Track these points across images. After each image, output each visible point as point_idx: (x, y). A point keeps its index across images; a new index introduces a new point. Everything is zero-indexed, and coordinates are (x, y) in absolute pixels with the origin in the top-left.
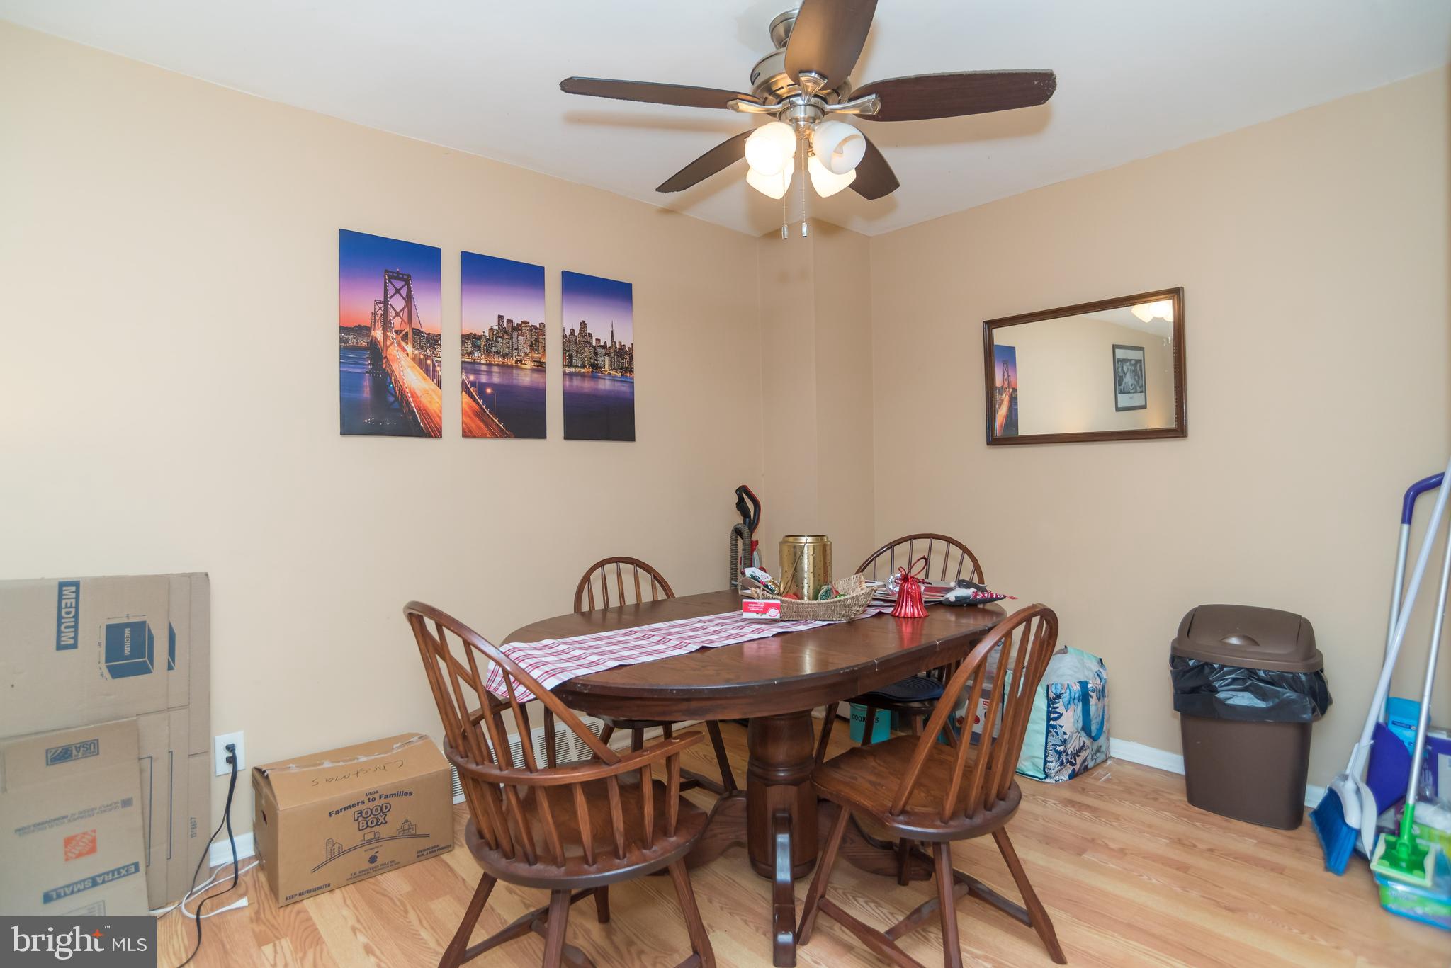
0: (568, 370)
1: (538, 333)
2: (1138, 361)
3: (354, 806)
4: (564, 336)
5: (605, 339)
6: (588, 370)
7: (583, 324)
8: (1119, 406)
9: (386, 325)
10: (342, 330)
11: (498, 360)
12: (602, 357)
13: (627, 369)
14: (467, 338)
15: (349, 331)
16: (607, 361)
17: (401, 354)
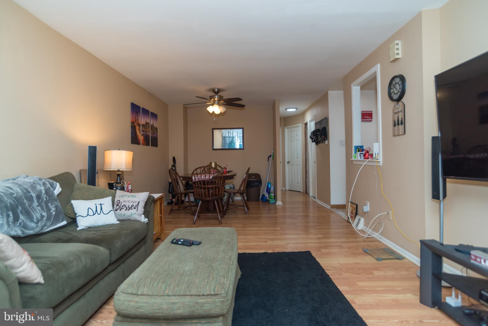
1: (149, 124)
4: (151, 125)
5: (155, 126)
6: (153, 132)
7: (153, 123)
9: (136, 123)
10: (132, 122)
11: (146, 130)
12: (155, 129)
13: (157, 132)
14: (143, 125)
15: (133, 123)
16: (155, 130)
17: (137, 127)
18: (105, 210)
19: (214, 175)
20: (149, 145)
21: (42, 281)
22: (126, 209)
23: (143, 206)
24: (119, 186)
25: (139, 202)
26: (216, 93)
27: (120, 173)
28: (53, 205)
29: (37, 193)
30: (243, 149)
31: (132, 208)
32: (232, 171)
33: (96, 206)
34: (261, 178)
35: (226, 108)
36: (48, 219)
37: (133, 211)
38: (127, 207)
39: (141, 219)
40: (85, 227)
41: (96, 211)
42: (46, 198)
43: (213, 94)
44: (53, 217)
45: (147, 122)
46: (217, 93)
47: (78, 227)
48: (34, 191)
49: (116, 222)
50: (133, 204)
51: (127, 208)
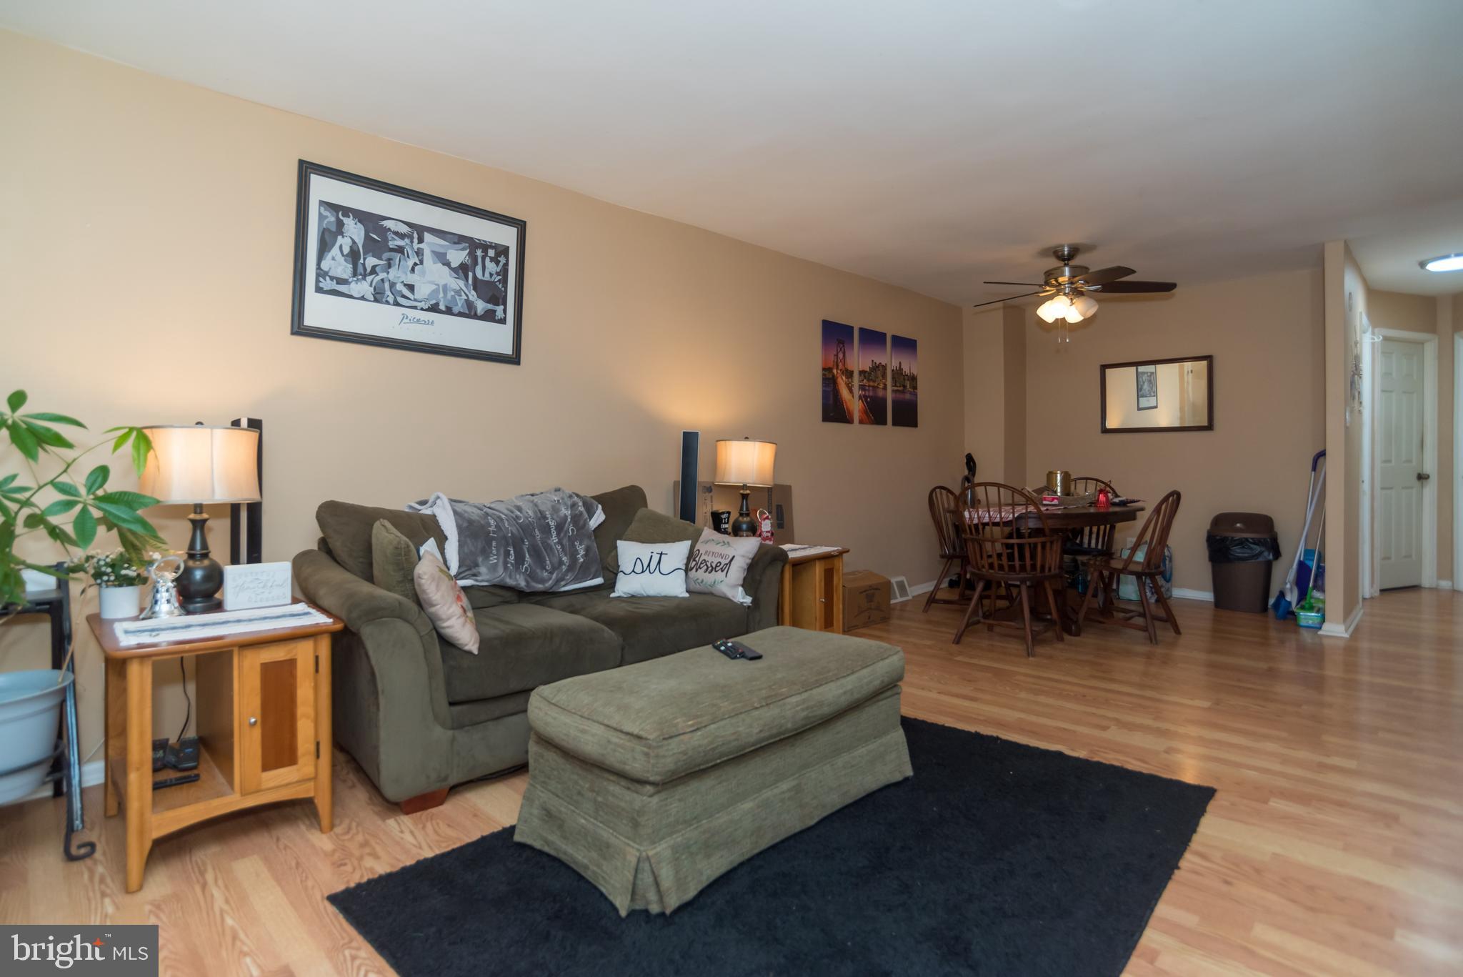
0: (895, 388)
1: (884, 367)
2: (1152, 373)
3: (865, 591)
4: (893, 370)
5: (908, 372)
6: (901, 389)
7: (900, 363)
8: (1140, 407)
9: (837, 368)
10: (824, 369)
11: (871, 384)
12: (906, 382)
13: (915, 388)
14: (862, 373)
15: (826, 370)
16: (908, 384)
17: (842, 381)
18: (665, 567)
19: (1027, 509)
20: (884, 423)
21: (476, 652)
22: (707, 570)
23: (742, 567)
24: (745, 523)
25: (734, 557)
26: (1064, 260)
27: (748, 492)
28: (583, 546)
29: (558, 520)
30: (1210, 427)
31: (717, 569)
32: (1139, 501)
33: (652, 556)
34: (1276, 529)
35: (1098, 301)
36: (570, 569)
37: (719, 576)
38: (709, 566)
39: (733, 597)
40: (625, 593)
41: (649, 565)
42: (573, 530)
43: (1053, 263)
44: (578, 566)
45: (878, 363)
46: (1066, 259)
47: (614, 592)
48: (555, 517)
49: (682, 593)
50: (720, 560)
51: (708, 568)
